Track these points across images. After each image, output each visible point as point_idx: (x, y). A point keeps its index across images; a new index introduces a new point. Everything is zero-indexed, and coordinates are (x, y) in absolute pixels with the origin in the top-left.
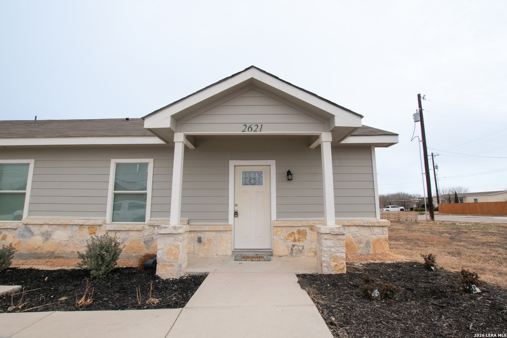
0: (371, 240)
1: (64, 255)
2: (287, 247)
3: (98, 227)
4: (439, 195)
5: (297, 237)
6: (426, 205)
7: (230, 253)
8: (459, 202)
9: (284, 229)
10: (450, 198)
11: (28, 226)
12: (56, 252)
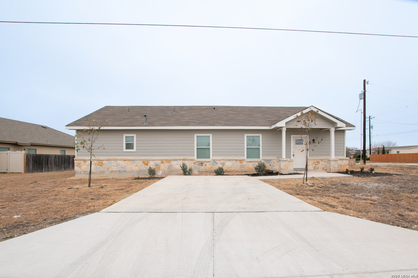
0: (342, 165)
1: (231, 171)
2: (313, 167)
3: (243, 160)
4: (371, 148)
5: (316, 163)
6: (362, 156)
7: (293, 169)
8: (386, 153)
9: (312, 161)
10: (379, 151)
11: (215, 161)
12: (227, 170)
